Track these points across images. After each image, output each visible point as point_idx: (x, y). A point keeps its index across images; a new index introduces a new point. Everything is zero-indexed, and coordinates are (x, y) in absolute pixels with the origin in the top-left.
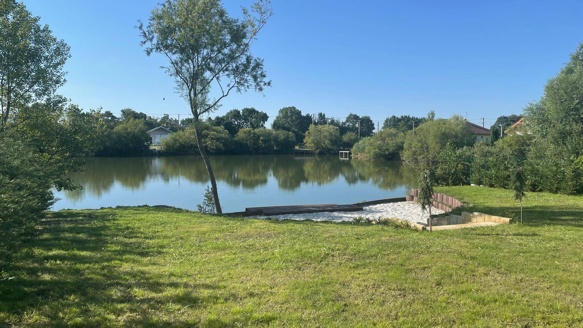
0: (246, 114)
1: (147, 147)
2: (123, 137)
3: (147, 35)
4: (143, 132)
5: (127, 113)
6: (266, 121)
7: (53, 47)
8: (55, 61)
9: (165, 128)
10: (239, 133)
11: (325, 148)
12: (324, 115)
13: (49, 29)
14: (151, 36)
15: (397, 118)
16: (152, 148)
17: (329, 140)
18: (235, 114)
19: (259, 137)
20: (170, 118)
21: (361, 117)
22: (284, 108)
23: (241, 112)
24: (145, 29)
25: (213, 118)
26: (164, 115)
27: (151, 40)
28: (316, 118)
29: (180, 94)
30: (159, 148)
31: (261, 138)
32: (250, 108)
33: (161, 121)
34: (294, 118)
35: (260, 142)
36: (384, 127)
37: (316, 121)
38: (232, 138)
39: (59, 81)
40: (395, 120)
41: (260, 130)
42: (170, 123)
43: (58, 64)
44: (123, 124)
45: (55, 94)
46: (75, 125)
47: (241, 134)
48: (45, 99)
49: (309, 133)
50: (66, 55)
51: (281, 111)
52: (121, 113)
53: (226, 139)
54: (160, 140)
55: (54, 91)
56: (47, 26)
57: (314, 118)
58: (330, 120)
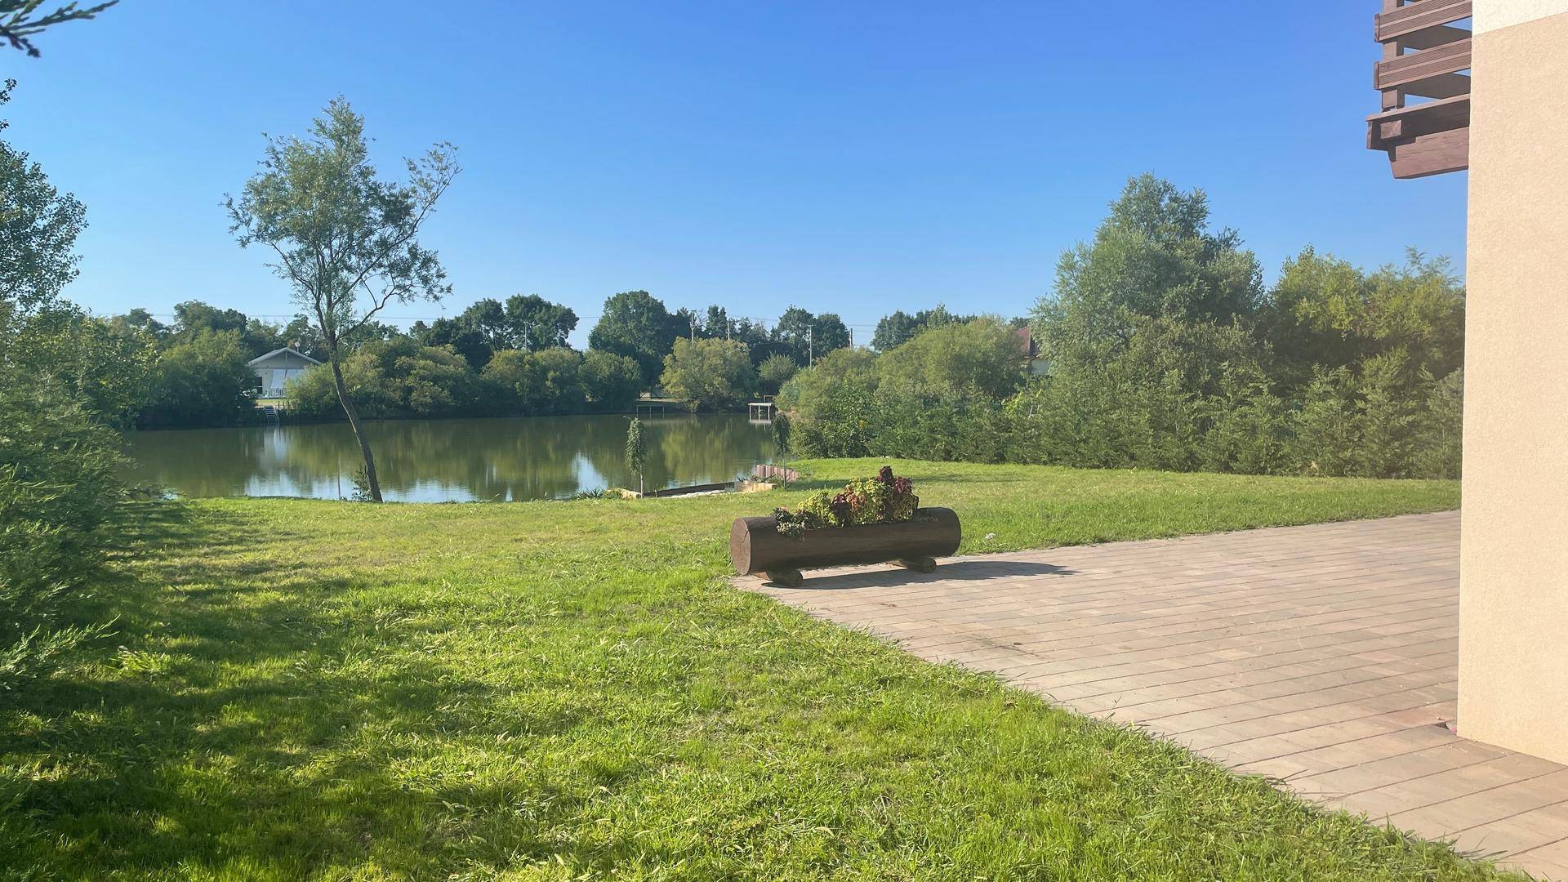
0: (517, 312)
1: (249, 403)
2: (185, 377)
3: (241, 215)
4: (238, 366)
5: (193, 315)
6: (573, 328)
7: (53, 207)
8: (57, 236)
9: (298, 353)
10: (494, 363)
11: (713, 397)
12: (723, 312)
13: (42, 171)
14: (247, 218)
15: (908, 317)
16: (262, 404)
17: (723, 376)
18: (488, 313)
19: (545, 370)
20: (310, 325)
21: (816, 317)
22: (618, 295)
23: (504, 305)
24: (235, 205)
25: (429, 323)
26: (296, 316)
27: (248, 223)
28: (702, 320)
29: (301, 306)
30: (281, 403)
31: (551, 374)
32: (527, 295)
33: (286, 334)
34: (644, 320)
35: (548, 383)
36: (875, 340)
37: (704, 329)
38: (474, 375)
39: (65, 274)
40: (901, 323)
41: (549, 355)
42: (312, 339)
43: (64, 241)
44: (182, 344)
45: (58, 298)
46: (99, 358)
47: (498, 364)
48: (37, 309)
49: (674, 358)
50: (78, 222)
51: (610, 304)
52: (176, 314)
53: (456, 379)
54: (284, 384)
55: (56, 293)
56: (36, 167)
57: (697, 322)
58: (738, 326)
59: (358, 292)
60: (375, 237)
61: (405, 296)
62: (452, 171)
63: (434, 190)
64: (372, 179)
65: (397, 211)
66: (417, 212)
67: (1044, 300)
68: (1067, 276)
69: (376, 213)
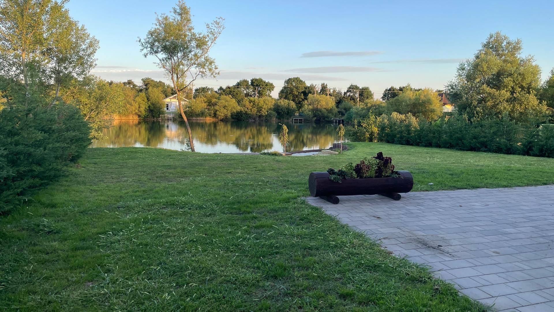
0: (254, 84)
1: (163, 113)
6: (273, 90)
7: (88, 41)
8: (89, 52)
10: (245, 102)
11: (321, 116)
12: (326, 85)
13: (85, 28)
14: (146, 46)
15: (396, 89)
17: (325, 109)
18: (244, 84)
21: (360, 88)
22: (290, 79)
23: (250, 82)
27: (146, 48)
28: (319, 88)
31: (264, 107)
32: (258, 78)
34: (298, 88)
36: (383, 97)
37: (318, 91)
38: (238, 106)
39: (92, 65)
40: (393, 91)
43: (91, 53)
45: (90, 74)
48: (83, 78)
49: (308, 102)
50: (96, 47)
51: (286, 82)
52: (142, 82)
53: (233, 107)
54: (175, 107)
55: (89, 72)
56: (83, 26)
57: (317, 89)
58: (332, 91)
59: (187, 74)
60: (193, 53)
61: (203, 75)
62: (222, 29)
63: (215, 36)
64: (193, 31)
65: (201, 43)
66: (209, 43)
67: (451, 82)
68: (461, 73)
69: (193, 44)
